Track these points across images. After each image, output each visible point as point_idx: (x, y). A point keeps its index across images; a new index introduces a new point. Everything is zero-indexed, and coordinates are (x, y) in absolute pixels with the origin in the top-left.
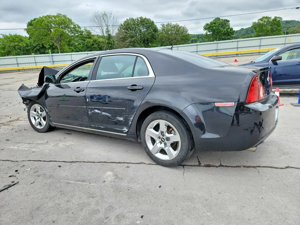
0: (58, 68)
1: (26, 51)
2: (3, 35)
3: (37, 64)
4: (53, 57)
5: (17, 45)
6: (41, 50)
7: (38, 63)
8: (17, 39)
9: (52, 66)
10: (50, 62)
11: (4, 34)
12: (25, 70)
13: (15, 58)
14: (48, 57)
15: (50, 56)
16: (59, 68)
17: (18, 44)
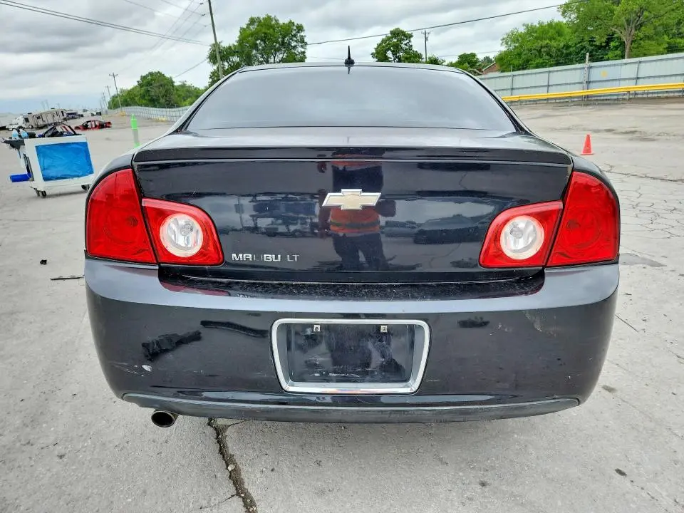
0: (596, 98)
1: (564, 57)
2: (527, 26)
3: (550, 88)
4: (592, 70)
5: (547, 46)
6: (599, 52)
7: (554, 87)
8: (552, 32)
9: (584, 94)
10: (581, 83)
11: (530, 24)
12: (522, 102)
13: (510, 76)
14: (579, 71)
15: (584, 68)
16: (598, 98)
17: (547, 44)
